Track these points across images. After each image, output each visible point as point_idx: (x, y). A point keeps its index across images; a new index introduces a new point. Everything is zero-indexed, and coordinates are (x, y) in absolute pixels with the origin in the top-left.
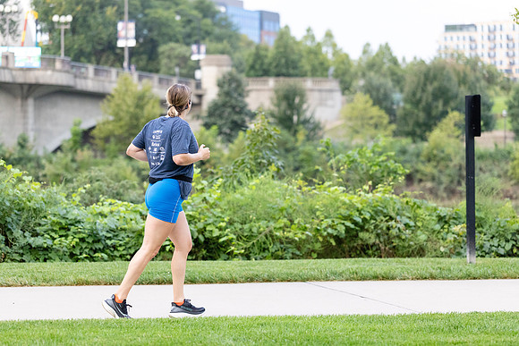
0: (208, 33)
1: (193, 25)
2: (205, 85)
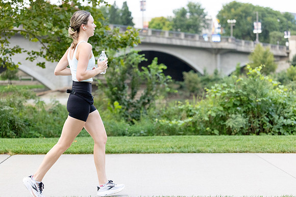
0: (289, 27)
1: (283, 24)
2: (290, 48)
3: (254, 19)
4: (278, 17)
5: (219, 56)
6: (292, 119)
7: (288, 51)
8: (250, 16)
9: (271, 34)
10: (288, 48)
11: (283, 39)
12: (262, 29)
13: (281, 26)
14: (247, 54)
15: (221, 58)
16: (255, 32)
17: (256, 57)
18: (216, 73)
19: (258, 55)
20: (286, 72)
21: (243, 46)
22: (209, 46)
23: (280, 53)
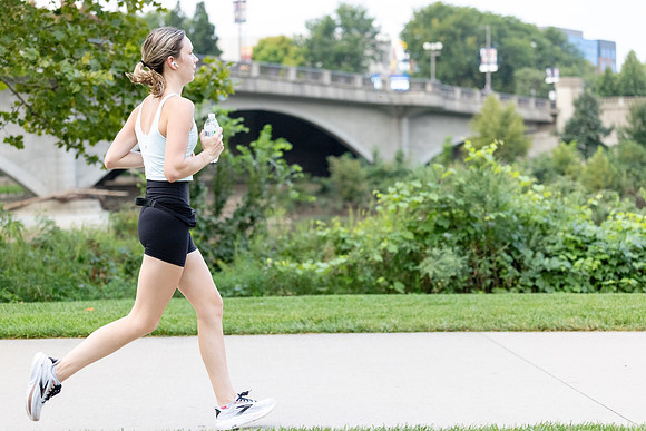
1: (544, 52)
2: (560, 105)
3: (481, 43)
4: (534, 36)
5: (405, 122)
6: (562, 257)
7: (554, 111)
8: (473, 34)
9: (519, 73)
10: (553, 105)
11: (543, 86)
12: (498, 63)
13: (540, 56)
14: (465, 116)
15: (411, 126)
16: (483, 69)
17: (485, 124)
18: (399, 159)
19: (490, 119)
20: (551, 155)
21: (457, 100)
22: (384, 99)
23: (538, 115)
